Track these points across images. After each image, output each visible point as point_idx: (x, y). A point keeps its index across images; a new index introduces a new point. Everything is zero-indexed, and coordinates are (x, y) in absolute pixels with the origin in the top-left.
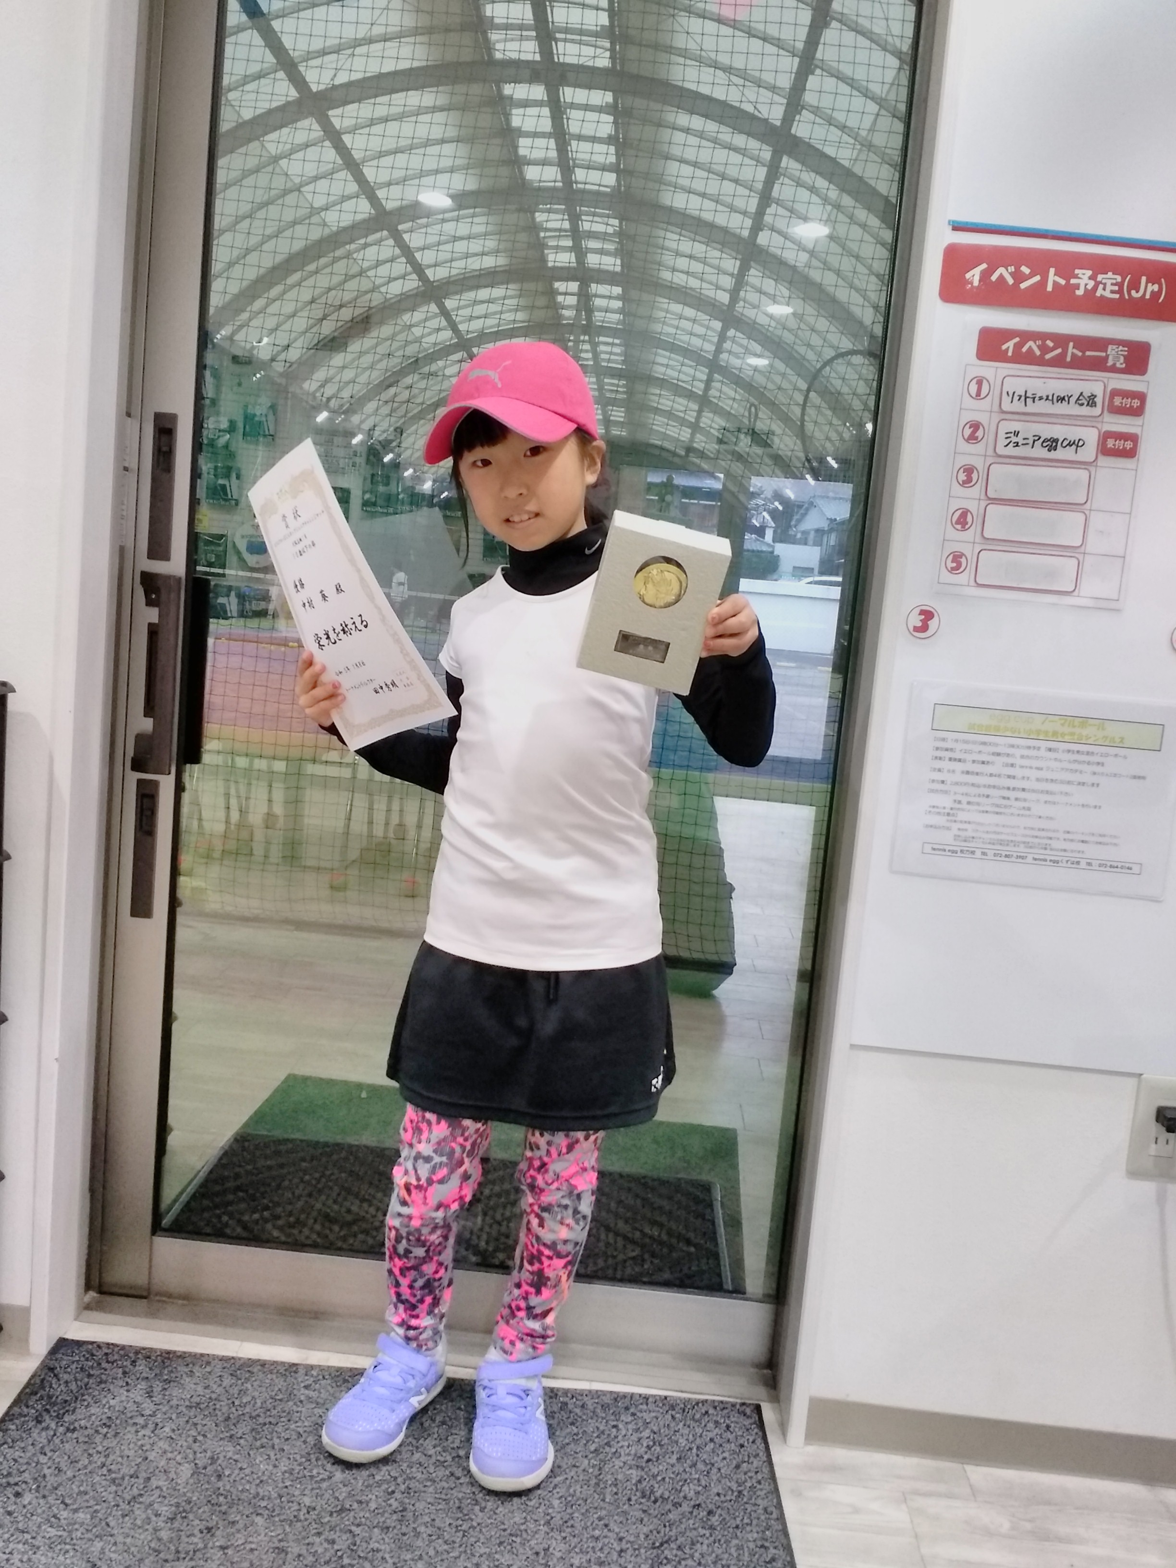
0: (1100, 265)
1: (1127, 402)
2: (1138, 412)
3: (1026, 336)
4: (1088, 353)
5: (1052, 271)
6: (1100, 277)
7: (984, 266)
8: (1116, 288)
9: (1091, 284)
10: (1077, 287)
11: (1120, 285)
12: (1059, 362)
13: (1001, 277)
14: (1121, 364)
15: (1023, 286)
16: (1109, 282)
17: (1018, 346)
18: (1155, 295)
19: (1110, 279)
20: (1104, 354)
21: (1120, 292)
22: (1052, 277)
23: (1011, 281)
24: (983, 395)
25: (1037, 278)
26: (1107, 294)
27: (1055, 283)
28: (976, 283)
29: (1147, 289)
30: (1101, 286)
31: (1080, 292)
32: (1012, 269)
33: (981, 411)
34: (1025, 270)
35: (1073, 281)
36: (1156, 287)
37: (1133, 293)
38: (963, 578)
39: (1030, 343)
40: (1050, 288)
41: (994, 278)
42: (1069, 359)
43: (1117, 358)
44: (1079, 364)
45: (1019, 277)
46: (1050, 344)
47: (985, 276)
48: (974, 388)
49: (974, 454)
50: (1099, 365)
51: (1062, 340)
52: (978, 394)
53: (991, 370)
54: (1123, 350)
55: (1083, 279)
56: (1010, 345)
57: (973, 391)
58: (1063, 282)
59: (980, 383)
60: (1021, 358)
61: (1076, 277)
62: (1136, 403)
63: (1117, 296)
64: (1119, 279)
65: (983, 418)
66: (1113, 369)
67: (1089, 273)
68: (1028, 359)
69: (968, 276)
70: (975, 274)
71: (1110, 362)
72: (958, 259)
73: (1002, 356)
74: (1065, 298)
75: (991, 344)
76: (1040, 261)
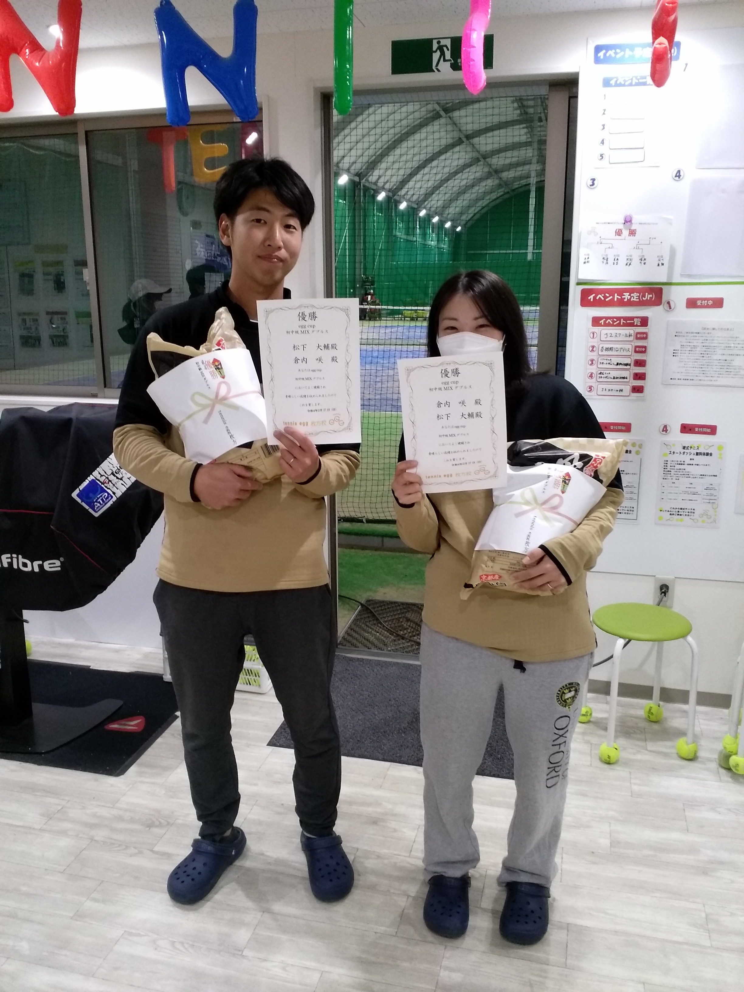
0: (631, 291)
1: (642, 336)
2: (646, 338)
3: (607, 318)
5: (616, 294)
6: (632, 295)
7: (594, 295)
9: (629, 297)
10: (625, 298)
11: (639, 296)
12: (619, 325)
13: (599, 298)
14: (639, 324)
15: (607, 300)
17: (605, 322)
18: (651, 298)
19: (635, 295)
20: (632, 322)
21: (639, 298)
22: (616, 296)
23: (603, 299)
24: (595, 336)
25: (611, 297)
26: (635, 300)
28: (592, 300)
29: (648, 296)
30: (632, 297)
31: (626, 300)
32: (603, 295)
33: (595, 342)
34: (607, 295)
35: (623, 297)
36: (651, 296)
37: (644, 298)
38: (593, 393)
39: (609, 320)
40: (616, 300)
41: (597, 298)
42: (622, 324)
43: (637, 322)
44: (625, 325)
45: (605, 297)
46: (615, 320)
47: (595, 298)
49: (594, 356)
50: (632, 325)
51: (619, 318)
53: (597, 329)
54: (640, 319)
55: (626, 296)
56: (602, 321)
57: (592, 337)
58: (620, 297)
59: (593, 334)
60: (606, 325)
61: (624, 295)
62: (645, 335)
63: (638, 300)
64: (638, 294)
65: (596, 345)
66: (637, 326)
67: (628, 294)
68: (609, 325)
69: (589, 298)
70: (591, 297)
71: (635, 324)
72: (585, 294)
73: (600, 325)
74: (622, 303)
75: (596, 321)
76: (612, 292)
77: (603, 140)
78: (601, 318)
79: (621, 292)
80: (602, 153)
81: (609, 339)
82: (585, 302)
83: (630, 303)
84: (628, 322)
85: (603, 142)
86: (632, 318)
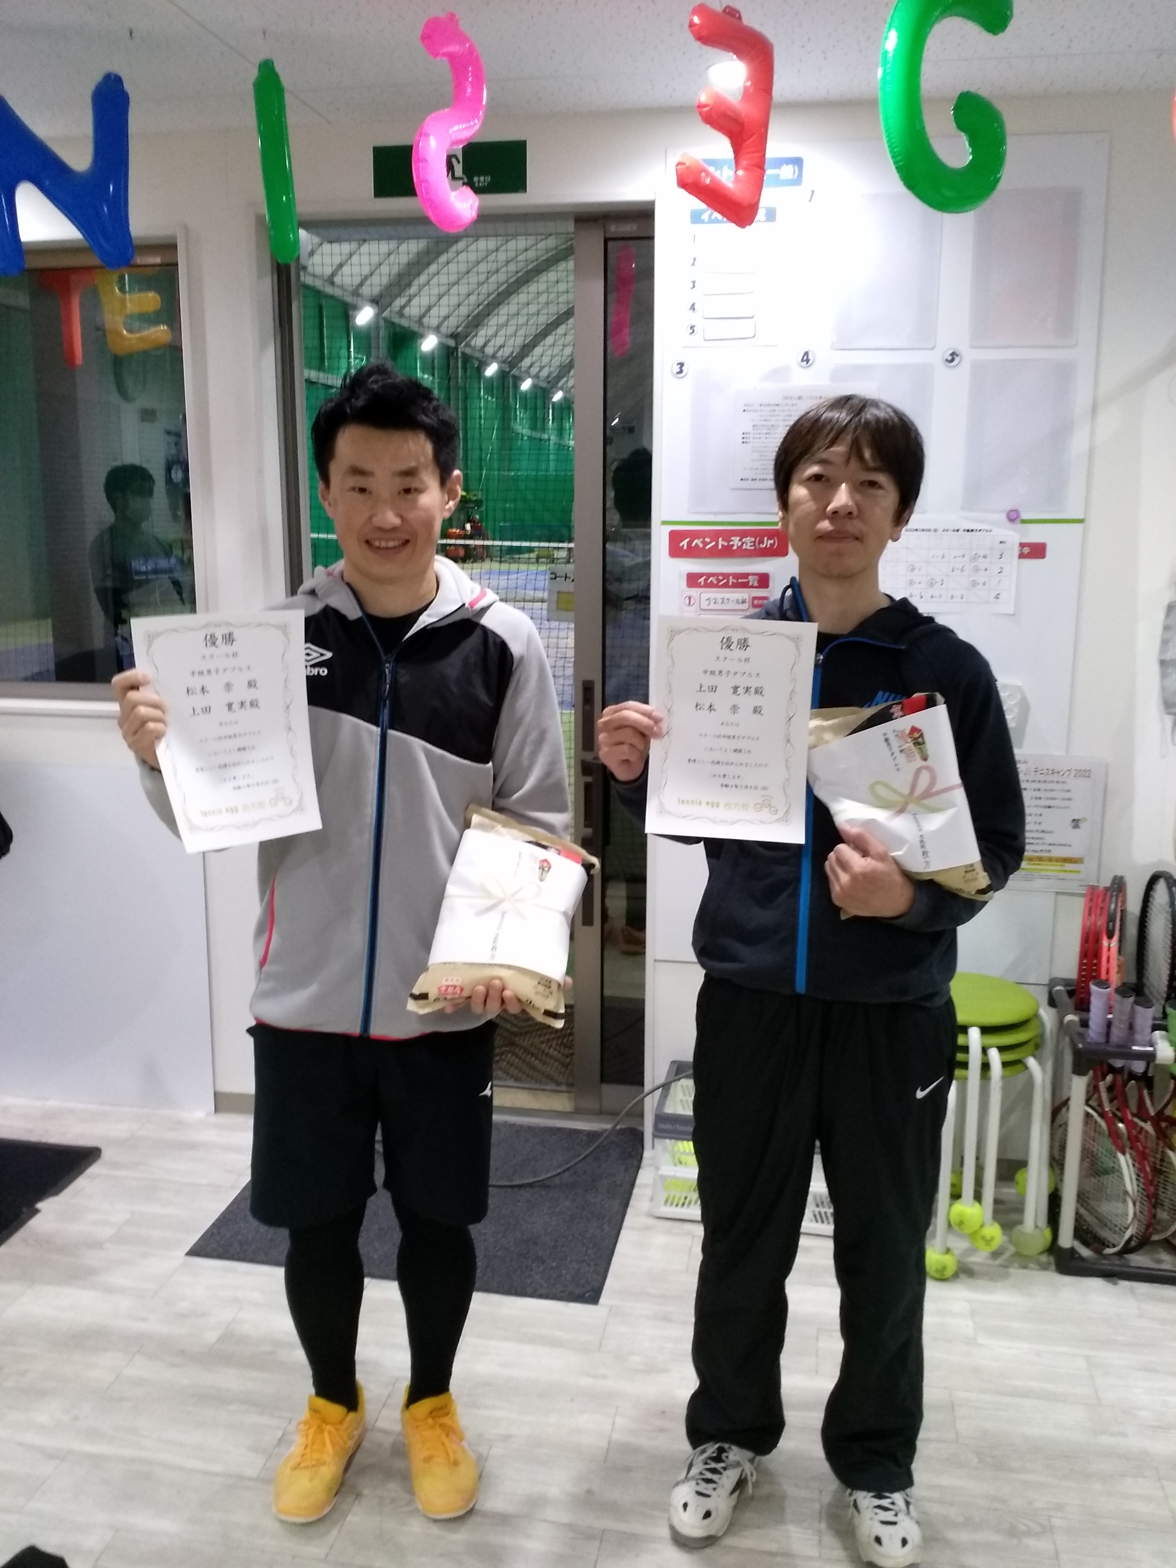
0: (743, 534)
3: (709, 575)
4: (739, 581)
5: (720, 539)
6: (744, 540)
7: (688, 540)
8: (752, 544)
9: (740, 544)
10: (733, 545)
11: (754, 542)
12: (726, 586)
13: (696, 544)
14: (756, 584)
15: (708, 547)
16: (748, 542)
17: (706, 580)
19: (749, 540)
20: (746, 580)
21: (754, 545)
22: (721, 542)
23: (701, 546)
24: (692, 603)
25: (713, 543)
26: (748, 547)
27: (723, 546)
28: (685, 547)
29: (767, 543)
30: (744, 545)
31: (735, 548)
32: (701, 540)
34: (708, 540)
35: (731, 543)
36: (772, 541)
37: (761, 546)
39: (711, 579)
40: (720, 547)
41: (693, 544)
42: (730, 584)
43: (753, 583)
44: (735, 586)
45: (705, 544)
46: (721, 578)
47: (689, 544)
48: (687, 601)
50: (745, 585)
51: (726, 576)
52: (690, 603)
53: (694, 592)
54: (756, 577)
55: (736, 541)
56: (702, 580)
57: (687, 603)
58: (726, 544)
59: (690, 598)
60: (707, 585)
61: (732, 541)
63: (753, 548)
64: (753, 539)
66: (752, 587)
67: (738, 538)
68: (711, 585)
69: (681, 544)
70: (684, 543)
71: (751, 584)
72: (675, 537)
73: (698, 586)
74: (727, 552)
75: (693, 580)
76: (715, 535)
77: (693, 305)
78: (700, 575)
79: (727, 535)
80: (693, 324)
81: (712, 606)
82: (675, 551)
83: (742, 553)
84: (740, 581)
85: (693, 308)
86: (746, 575)
